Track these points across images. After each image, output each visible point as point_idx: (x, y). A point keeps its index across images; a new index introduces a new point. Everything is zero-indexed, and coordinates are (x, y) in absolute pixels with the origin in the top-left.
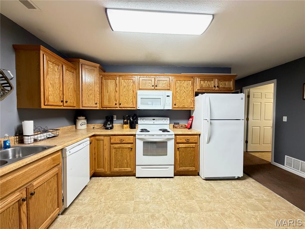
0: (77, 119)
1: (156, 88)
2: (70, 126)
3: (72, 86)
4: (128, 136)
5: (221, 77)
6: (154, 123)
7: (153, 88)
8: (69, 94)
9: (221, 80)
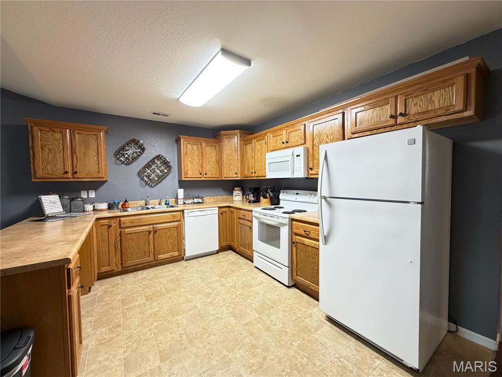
0: (234, 189)
1: (288, 145)
2: (226, 196)
3: (214, 159)
4: (248, 212)
5: (410, 86)
6: (296, 199)
7: (284, 146)
8: (211, 167)
9: (415, 94)
